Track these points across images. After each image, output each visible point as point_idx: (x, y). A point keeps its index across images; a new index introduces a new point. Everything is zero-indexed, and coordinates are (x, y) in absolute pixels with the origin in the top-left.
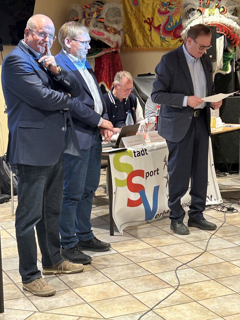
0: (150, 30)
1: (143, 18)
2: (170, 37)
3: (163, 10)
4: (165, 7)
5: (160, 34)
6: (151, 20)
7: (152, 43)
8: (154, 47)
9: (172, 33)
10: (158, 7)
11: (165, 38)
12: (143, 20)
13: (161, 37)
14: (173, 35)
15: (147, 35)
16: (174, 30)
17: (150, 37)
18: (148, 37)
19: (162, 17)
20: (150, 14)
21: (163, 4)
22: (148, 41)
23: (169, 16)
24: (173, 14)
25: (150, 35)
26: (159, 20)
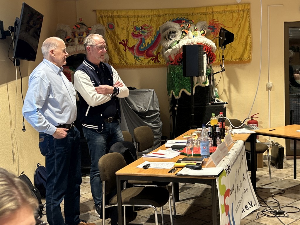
0: (125, 51)
1: (118, 40)
2: (143, 56)
3: (136, 33)
4: (138, 31)
5: (134, 53)
6: (126, 41)
7: (127, 61)
8: (129, 65)
9: (145, 53)
10: (132, 30)
11: (138, 57)
12: (118, 41)
13: (135, 56)
14: (145, 55)
15: (122, 54)
16: (146, 51)
17: (125, 56)
18: (123, 56)
19: (136, 39)
20: (125, 37)
21: (136, 28)
22: (123, 59)
23: (141, 39)
24: (145, 37)
25: (125, 54)
26: (133, 42)
